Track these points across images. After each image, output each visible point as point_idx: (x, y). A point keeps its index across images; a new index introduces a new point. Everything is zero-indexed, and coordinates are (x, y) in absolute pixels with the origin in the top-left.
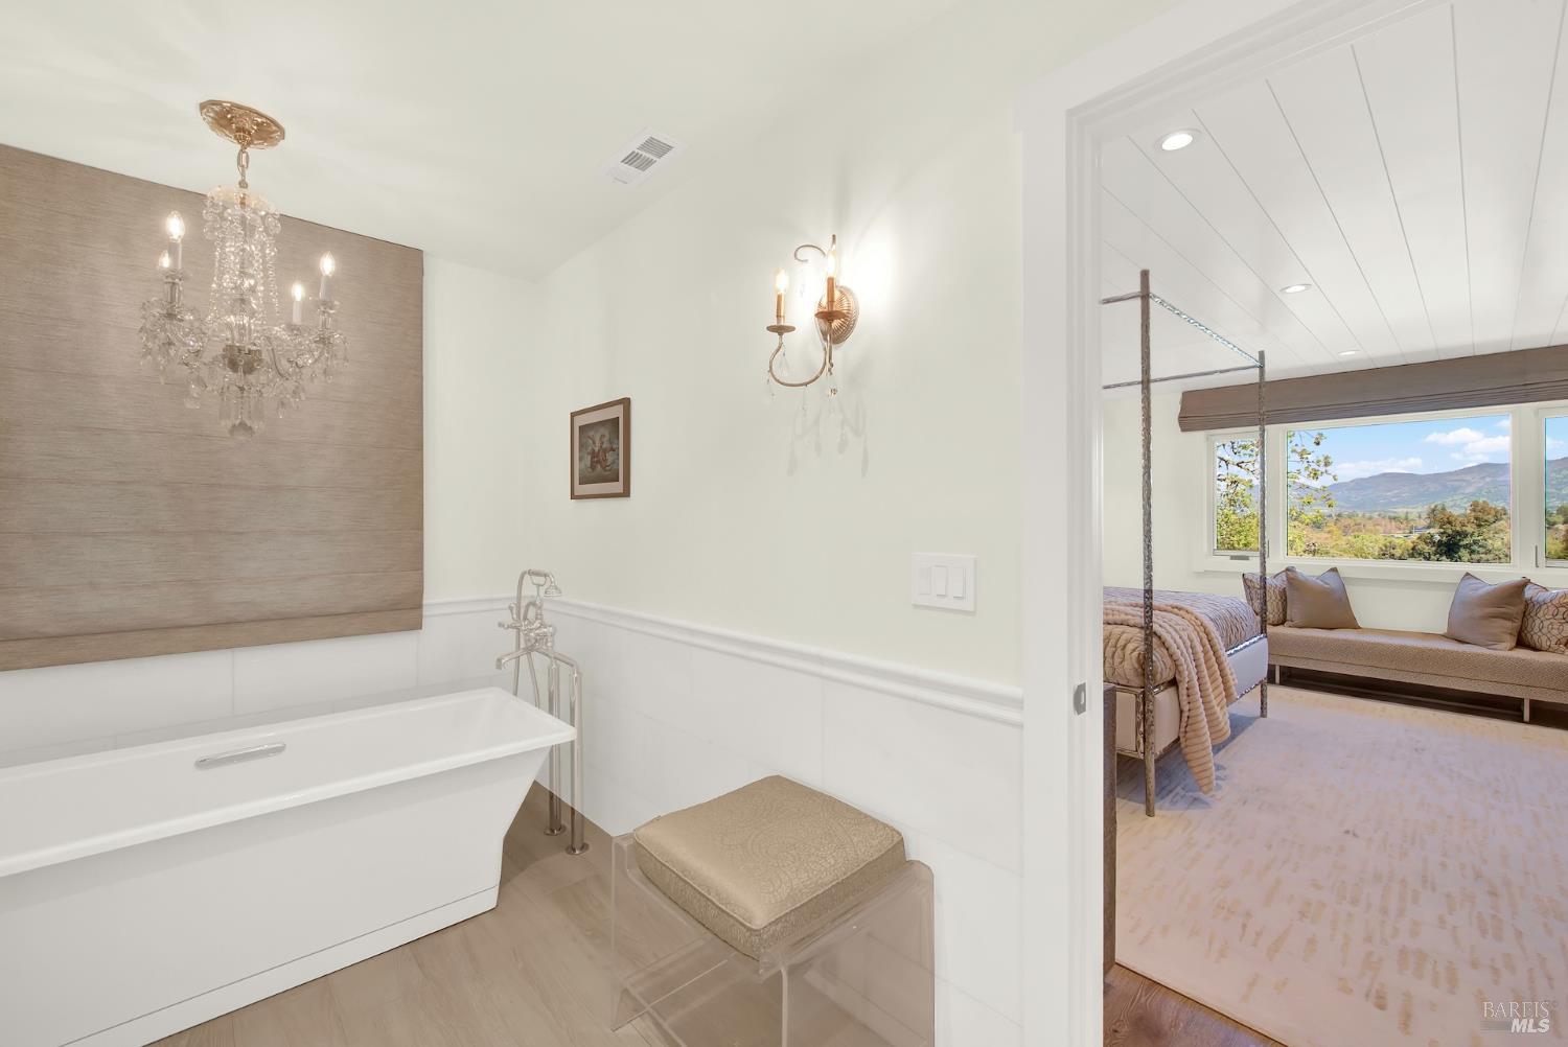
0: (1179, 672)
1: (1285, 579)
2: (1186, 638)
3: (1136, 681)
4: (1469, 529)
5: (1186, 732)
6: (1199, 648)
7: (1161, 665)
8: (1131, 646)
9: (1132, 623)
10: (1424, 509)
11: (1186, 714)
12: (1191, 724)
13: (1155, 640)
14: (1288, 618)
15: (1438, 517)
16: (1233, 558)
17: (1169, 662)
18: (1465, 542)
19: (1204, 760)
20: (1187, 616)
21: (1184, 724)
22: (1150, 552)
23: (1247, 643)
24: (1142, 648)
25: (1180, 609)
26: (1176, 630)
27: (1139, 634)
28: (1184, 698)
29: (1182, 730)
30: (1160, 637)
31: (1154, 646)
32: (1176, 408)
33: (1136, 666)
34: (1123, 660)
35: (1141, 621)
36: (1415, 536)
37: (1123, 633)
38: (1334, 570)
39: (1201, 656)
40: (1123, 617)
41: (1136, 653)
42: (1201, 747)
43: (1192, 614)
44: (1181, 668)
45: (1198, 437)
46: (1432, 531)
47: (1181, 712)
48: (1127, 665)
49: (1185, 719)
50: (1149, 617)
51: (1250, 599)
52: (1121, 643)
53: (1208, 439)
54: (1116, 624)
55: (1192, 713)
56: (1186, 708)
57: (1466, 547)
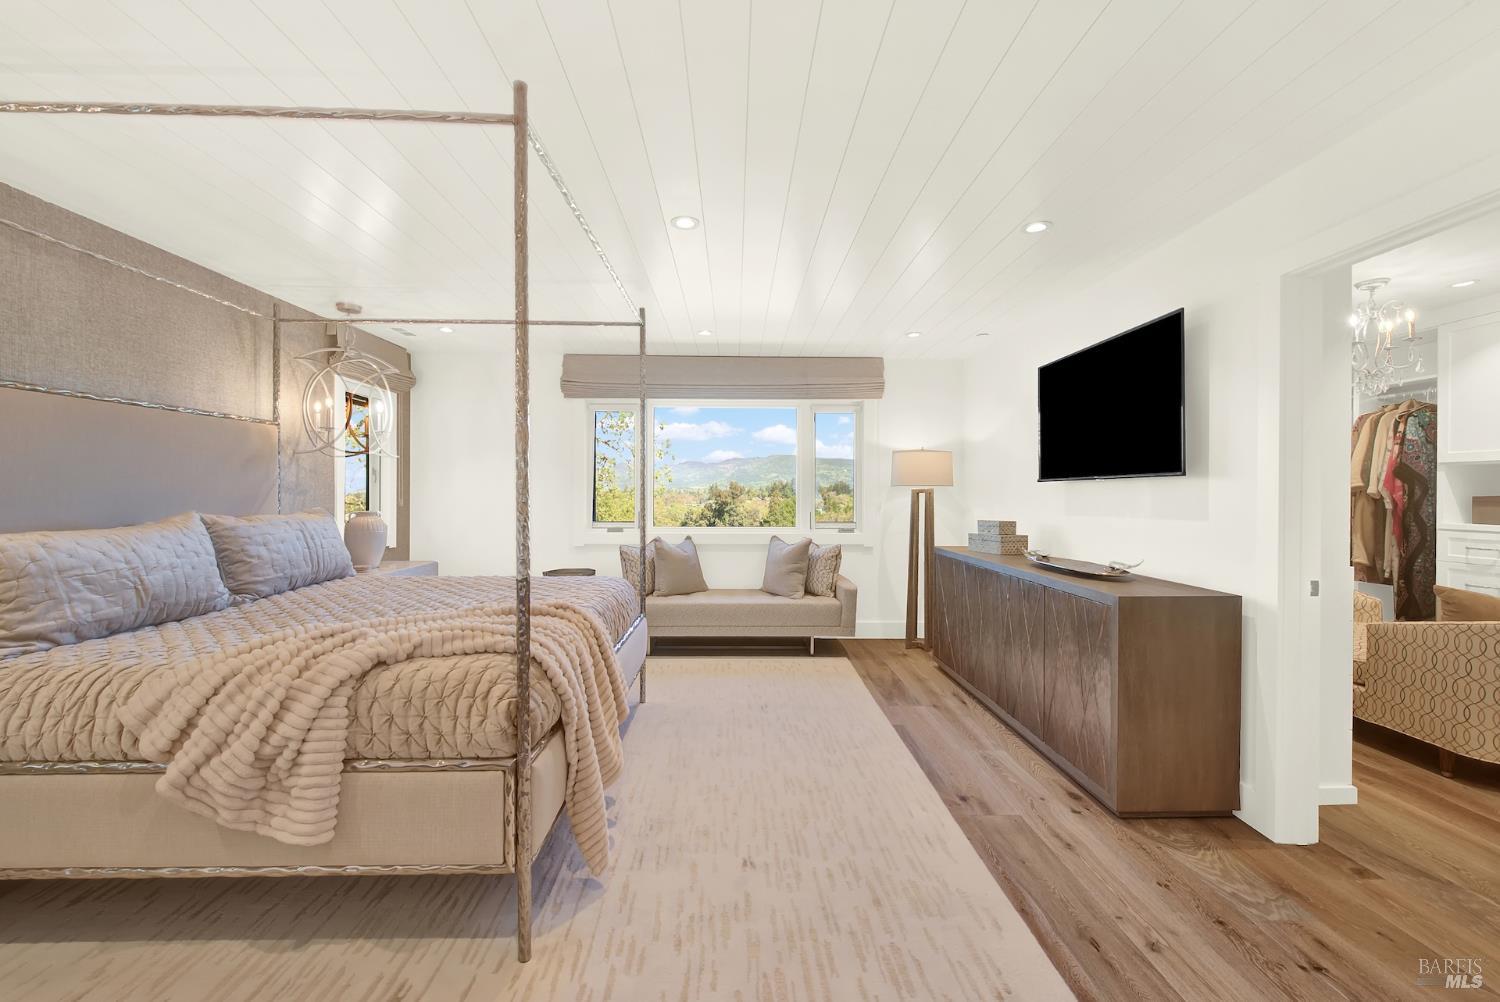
0: (566, 710)
1: (653, 549)
2: (573, 654)
3: (505, 749)
4: (729, 500)
5: (574, 793)
6: (589, 662)
7: (542, 713)
8: (497, 691)
9: (500, 648)
10: (708, 487)
11: (573, 770)
12: (580, 781)
13: (533, 670)
14: (656, 588)
15: (715, 493)
16: (610, 530)
17: (552, 700)
18: (727, 509)
19: (595, 829)
20: (575, 618)
21: (571, 783)
22: (526, 538)
23: (631, 629)
24: (514, 691)
25: (565, 608)
26: (561, 645)
27: (507, 665)
28: (572, 746)
29: (570, 791)
30: (540, 664)
31: (533, 681)
32: (556, 371)
33: (505, 724)
34: (485, 717)
35: (511, 642)
36: (702, 506)
37: (486, 668)
38: (689, 538)
39: (591, 671)
40: (489, 639)
41: (505, 703)
42: (593, 810)
43: (580, 613)
44: (568, 705)
45: (579, 404)
46: (711, 501)
47: (568, 765)
48: (490, 726)
49: (572, 776)
50: (524, 629)
51: (626, 572)
52: (482, 688)
53: (588, 407)
54: (476, 653)
55: (582, 765)
56: (574, 761)
57: (727, 512)
